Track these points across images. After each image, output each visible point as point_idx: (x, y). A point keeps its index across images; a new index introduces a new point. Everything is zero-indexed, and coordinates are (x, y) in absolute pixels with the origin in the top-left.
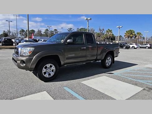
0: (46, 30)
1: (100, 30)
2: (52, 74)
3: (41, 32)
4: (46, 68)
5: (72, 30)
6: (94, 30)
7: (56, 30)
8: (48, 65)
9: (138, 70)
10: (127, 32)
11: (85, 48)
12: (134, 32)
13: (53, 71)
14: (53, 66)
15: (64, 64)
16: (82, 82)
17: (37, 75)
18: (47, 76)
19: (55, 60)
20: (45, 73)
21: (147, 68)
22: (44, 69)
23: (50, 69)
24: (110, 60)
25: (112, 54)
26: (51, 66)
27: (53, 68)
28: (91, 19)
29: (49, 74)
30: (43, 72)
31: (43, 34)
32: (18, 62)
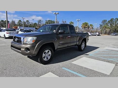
0: (19, 21)
1: (63, 22)
2: (49, 58)
3: (15, 22)
7: (28, 21)
8: (46, 51)
9: (103, 52)
10: (83, 24)
11: (70, 36)
12: (88, 24)
13: (49, 55)
16: (72, 63)
17: (39, 59)
18: (45, 59)
19: (51, 46)
20: (44, 57)
21: (107, 50)
22: (44, 54)
23: (47, 54)
26: (48, 52)
27: (50, 53)
29: (47, 58)
30: (43, 56)
32: (21, 49)
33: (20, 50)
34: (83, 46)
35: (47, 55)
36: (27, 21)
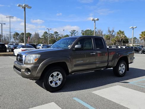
0: (45, 33)
1: (109, 31)
2: (59, 83)
3: (38, 35)
4: (52, 76)
5: (75, 32)
6: (102, 32)
8: (55, 74)
10: (142, 33)
11: (94, 54)
13: (59, 79)
14: (60, 75)
15: (72, 72)
16: (92, 92)
17: (43, 84)
18: (53, 85)
19: (62, 67)
20: (51, 82)
22: (50, 77)
24: (124, 67)
25: (125, 60)
26: (58, 75)
28: (98, 20)
29: (56, 84)
30: (49, 81)
31: (41, 37)
32: (22, 70)
33: (20, 71)
34: (122, 69)
35: (55, 79)
36: (55, 32)
